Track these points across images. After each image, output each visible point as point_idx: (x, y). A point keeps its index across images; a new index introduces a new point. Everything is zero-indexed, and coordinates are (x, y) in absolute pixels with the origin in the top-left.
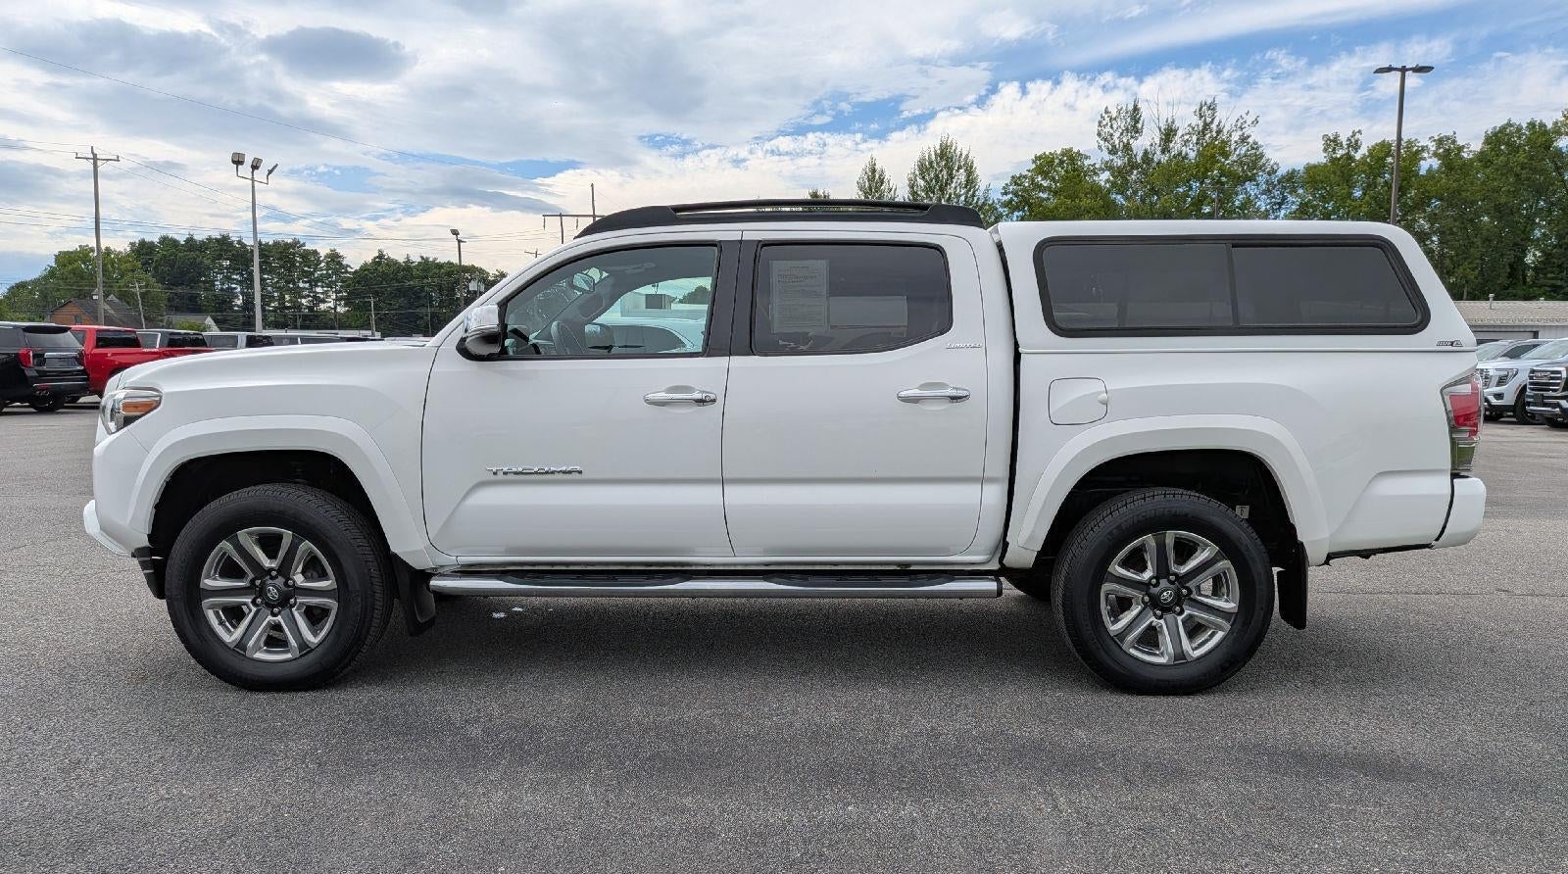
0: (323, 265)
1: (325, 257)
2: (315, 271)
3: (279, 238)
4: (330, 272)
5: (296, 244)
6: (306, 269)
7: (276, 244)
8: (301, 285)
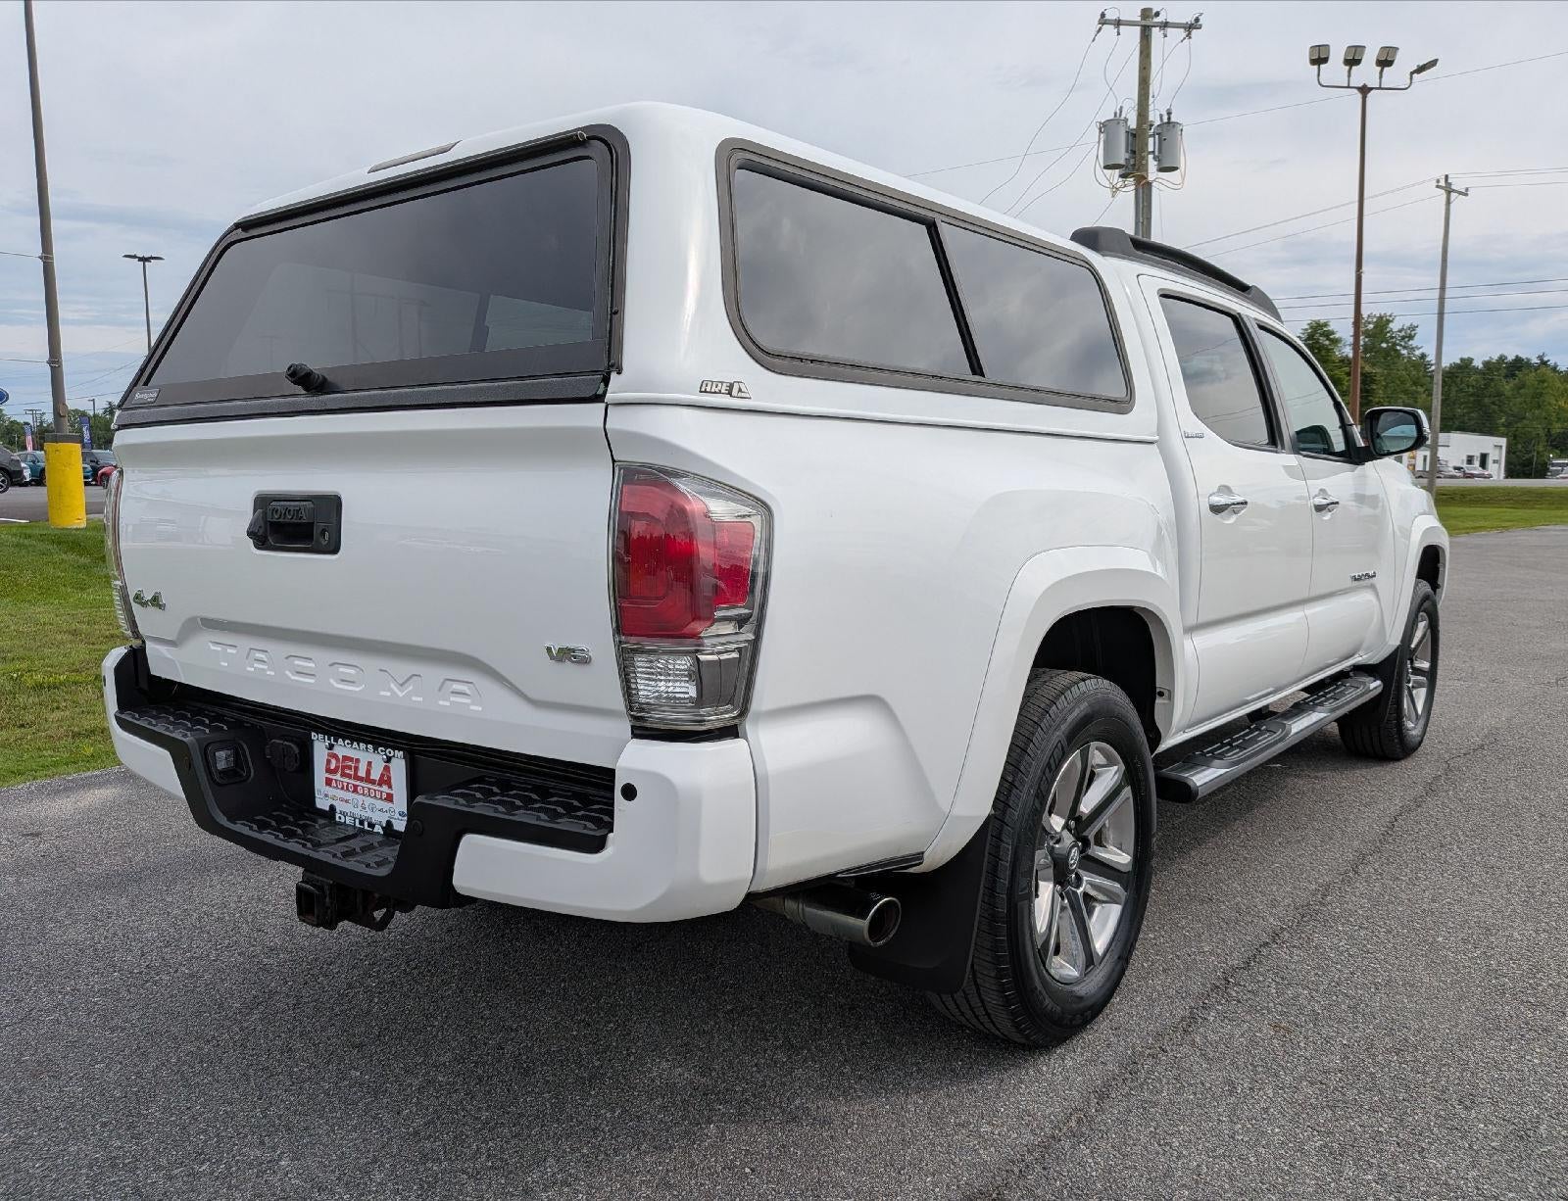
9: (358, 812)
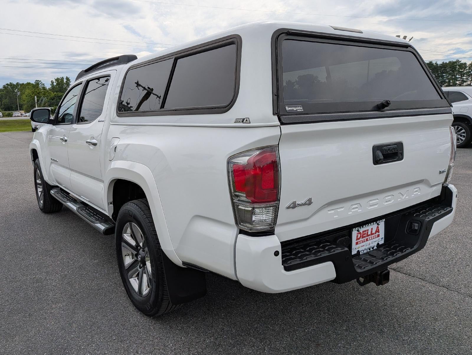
0: (467, 68)
1: (469, 65)
2: (464, 71)
3: (451, 60)
4: (470, 70)
5: (458, 61)
6: (460, 70)
7: (450, 62)
8: (458, 76)
9: (367, 247)
